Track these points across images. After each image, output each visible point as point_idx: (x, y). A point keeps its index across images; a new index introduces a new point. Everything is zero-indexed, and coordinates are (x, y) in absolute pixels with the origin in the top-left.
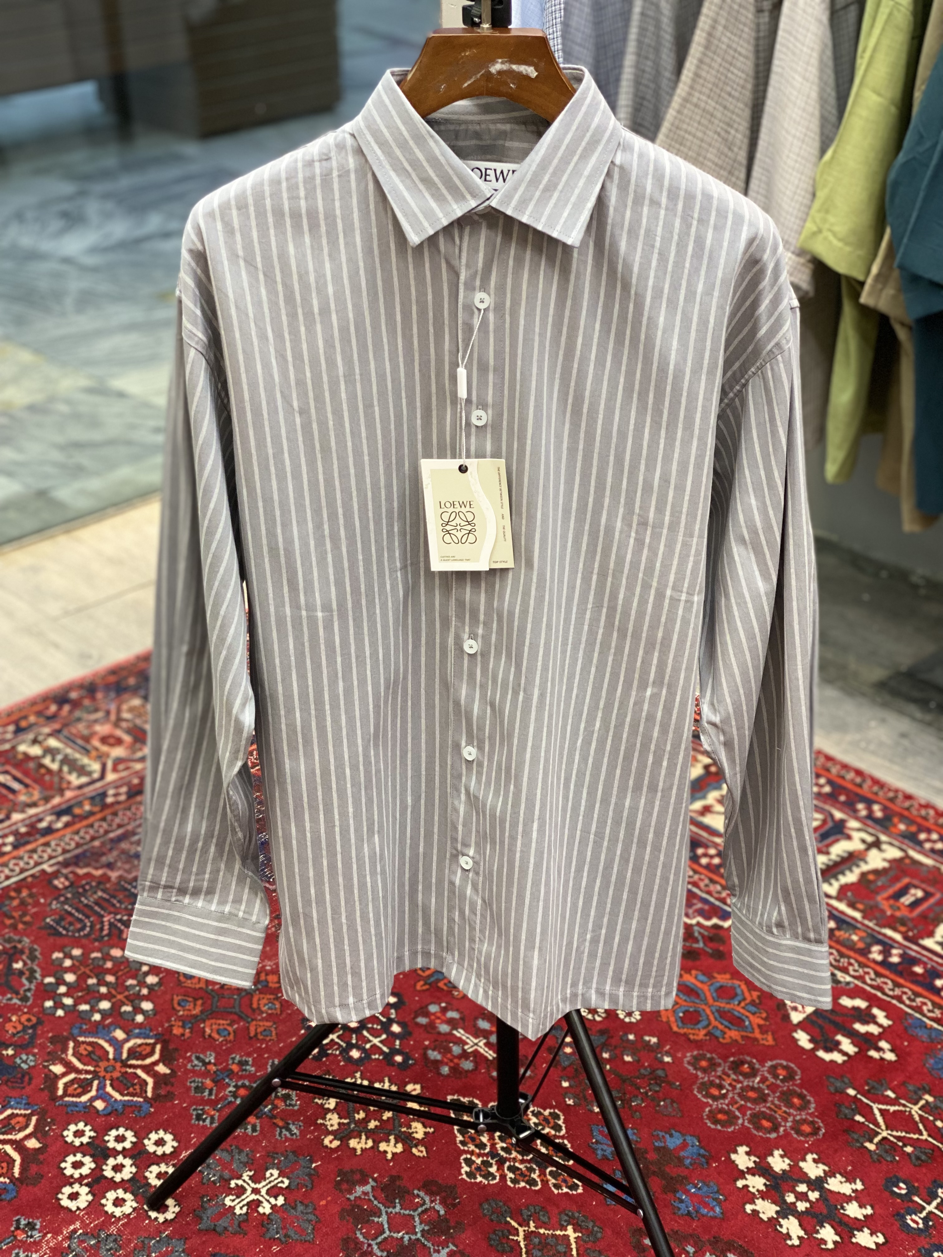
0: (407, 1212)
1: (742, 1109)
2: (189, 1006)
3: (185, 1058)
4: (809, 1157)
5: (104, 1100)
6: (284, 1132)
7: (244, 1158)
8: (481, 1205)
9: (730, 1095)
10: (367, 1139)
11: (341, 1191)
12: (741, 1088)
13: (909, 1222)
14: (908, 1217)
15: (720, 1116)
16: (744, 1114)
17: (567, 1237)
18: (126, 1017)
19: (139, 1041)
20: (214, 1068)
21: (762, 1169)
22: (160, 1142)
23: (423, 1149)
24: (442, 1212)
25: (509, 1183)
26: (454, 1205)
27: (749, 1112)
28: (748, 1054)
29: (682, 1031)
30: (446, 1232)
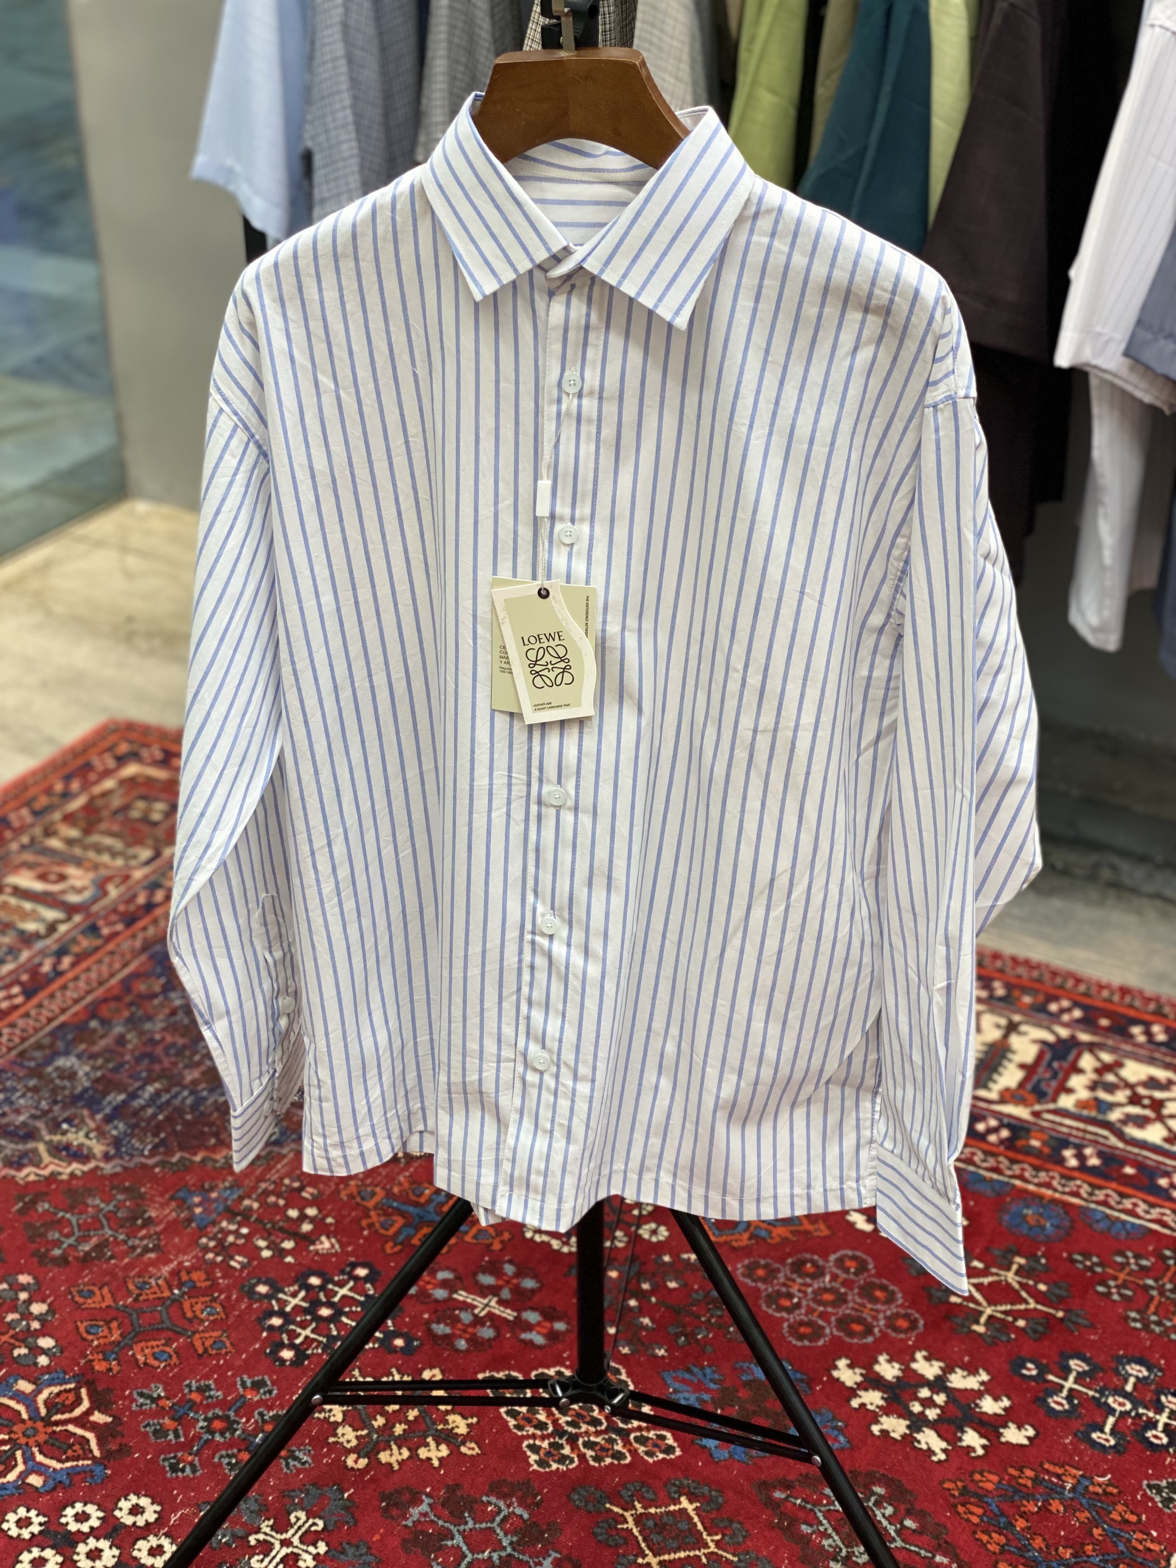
0: (484, 1525)
1: (824, 1316)
2: (103, 1331)
3: (125, 1398)
4: (919, 1355)
5: (39, 1474)
6: (292, 1463)
7: (255, 1507)
8: (568, 1496)
9: (804, 1303)
10: (400, 1448)
11: (392, 1518)
12: (814, 1292)
13: (1053, 1405)
14: (1050, 1400)
15: (802, 1330)
16: (829, 1322)
17: (684, 1511)
18: (23, 1361)
19: (56, 1389)
20: (169, 1403)
21: (873, 1381)
22: (136, 1510)
23: (473, 1445)
24: (526, 1516)
25: (592, 1463)
26: (538, 1504)
27: (833, 1319)
28: (806, 1251)
29: (722, 1239)
30: (539, 1538)
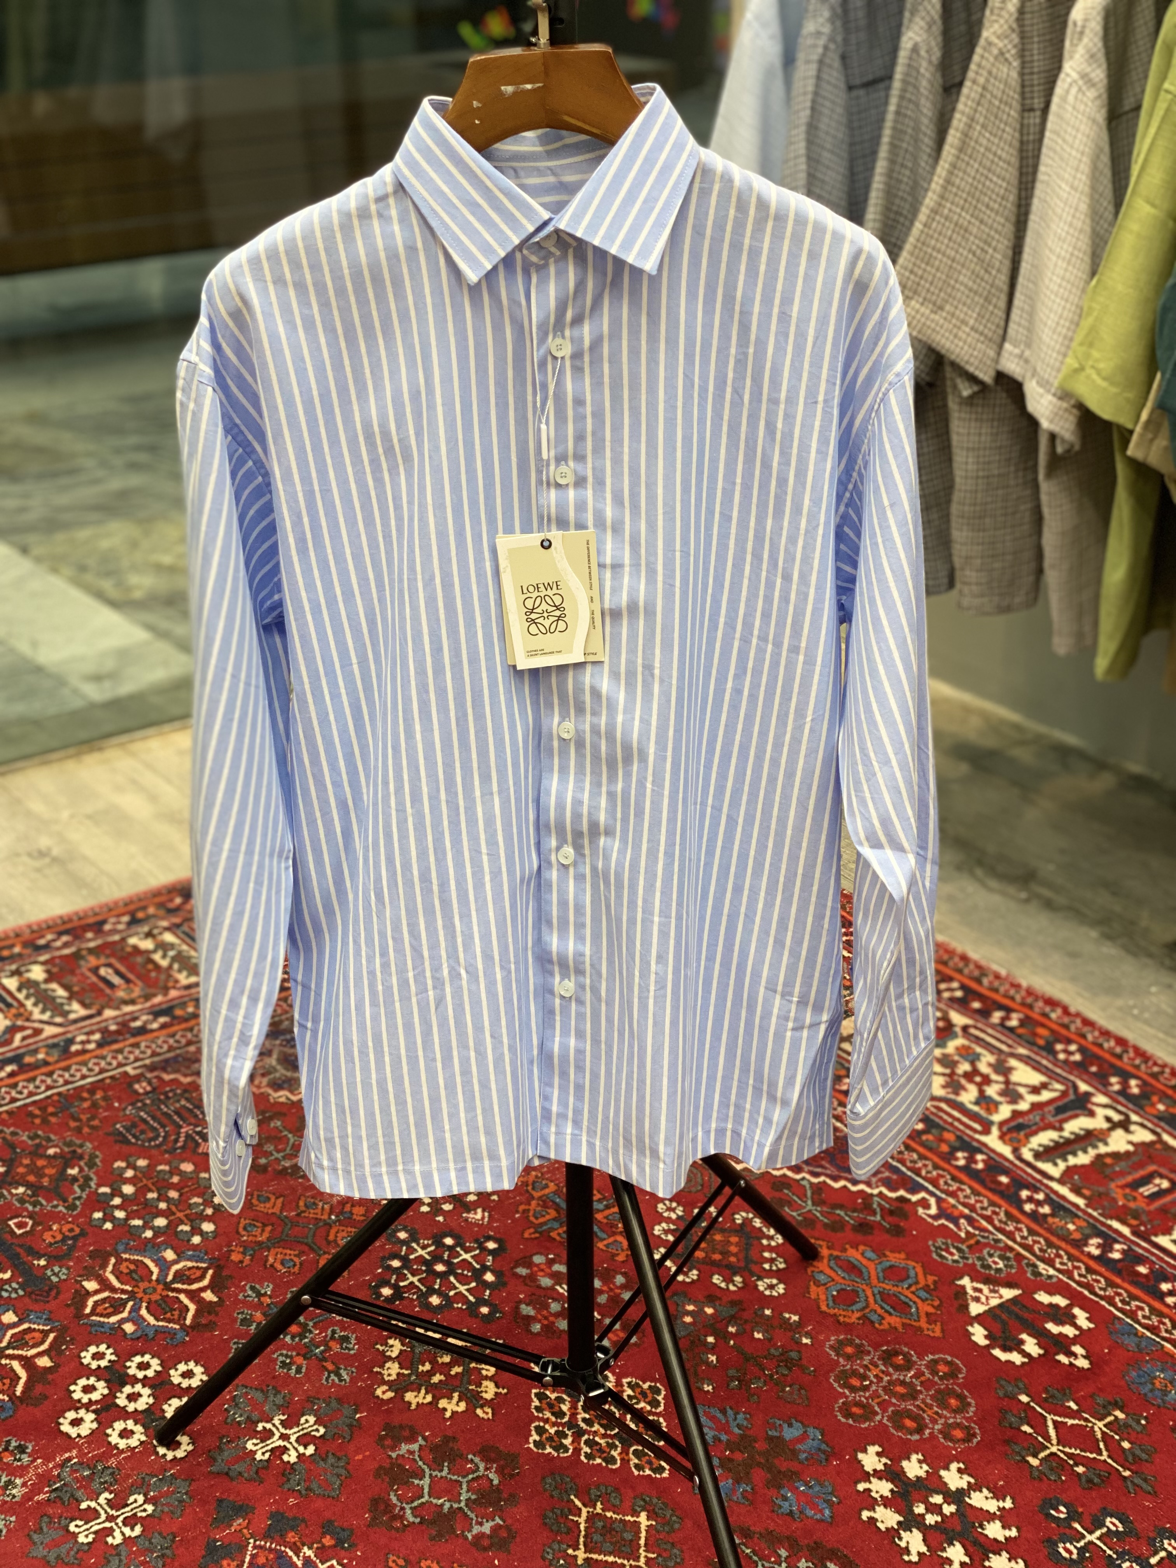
0: (455, 1478)
1: (884, 1405)
2: (256, 1231)
3: (237, 1286)
4: (954, 1466)
5: (134, 1323)
6: (333, 1376)
7: (279, 1400)
8: (543, 1478)
9: (874, 1387)
10: (427, 1393)
11: (383, 1446)
12: (889, 1382)
13: (1061, 1550)
14: (1061, 1545)
15: (855, 1410)
16: (884, 1410)
17: (637, 1524)
18: (181, 1236)
19: (190, 1264)
20: (269, 1301)
21: (892, 1473)
22: (188, 1374)
23: (489, 1411)
24: (496, 1482)
25: (583, 1458)
26: (512, 1476)
27: (891, 1409)
28: (906, 1345)
29: (832, 1311)
30: (495, 1503)
